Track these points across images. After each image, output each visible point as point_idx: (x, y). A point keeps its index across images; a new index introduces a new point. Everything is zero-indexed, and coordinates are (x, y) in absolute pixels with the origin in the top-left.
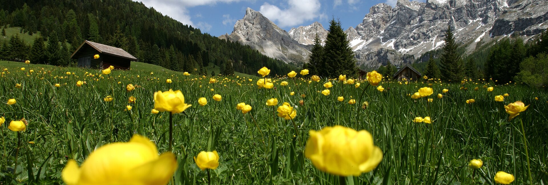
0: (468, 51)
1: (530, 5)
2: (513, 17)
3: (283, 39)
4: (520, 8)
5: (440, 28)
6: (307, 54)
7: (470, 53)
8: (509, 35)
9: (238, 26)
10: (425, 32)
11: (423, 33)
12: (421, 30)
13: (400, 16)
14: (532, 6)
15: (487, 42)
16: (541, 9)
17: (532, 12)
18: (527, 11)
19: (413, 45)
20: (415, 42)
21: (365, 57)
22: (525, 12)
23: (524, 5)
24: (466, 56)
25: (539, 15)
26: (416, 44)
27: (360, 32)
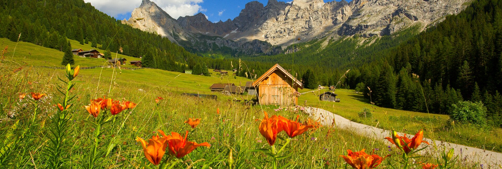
0: (323, 47)
1: (367, 15)
2: (354, 23)
3: (174, 27)
4: (360, 17)
5: (301, 26)
6: (195, 41)
7: (324, 48)
8: (352, 37)
9: (136, 13)
10: (290, 27)
11: (288, 29)
12: (287, 26)
13: (270, 13)
14: (368, 16)
15: (336, 40)
16: (374, 19)
17: (368, 21)
18: (365, 19)
19: (280, 38)
20: (281, 35)
21: (242, 46)
22: (363, 20)
23: (363, 14)
24: (321, 51)
25: (372, 23)
26: (282, 37)
27: (236, 23)
